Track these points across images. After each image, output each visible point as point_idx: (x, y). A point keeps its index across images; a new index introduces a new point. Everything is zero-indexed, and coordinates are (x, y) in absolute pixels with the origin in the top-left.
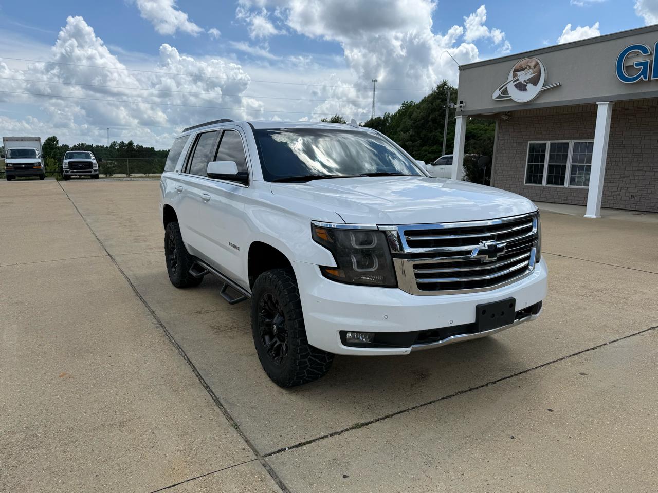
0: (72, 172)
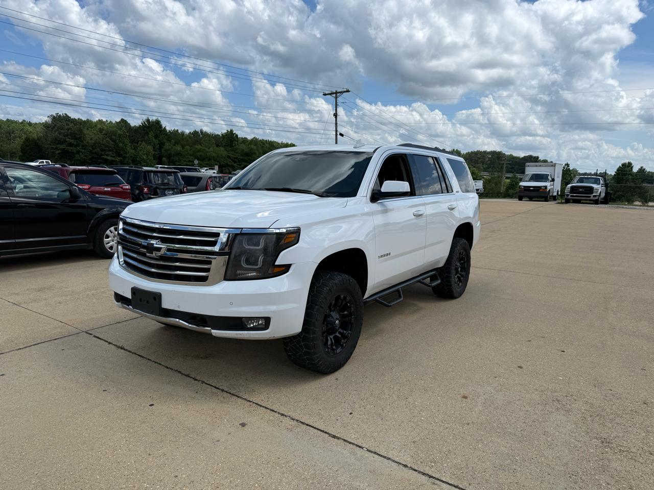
0: (571, 196)
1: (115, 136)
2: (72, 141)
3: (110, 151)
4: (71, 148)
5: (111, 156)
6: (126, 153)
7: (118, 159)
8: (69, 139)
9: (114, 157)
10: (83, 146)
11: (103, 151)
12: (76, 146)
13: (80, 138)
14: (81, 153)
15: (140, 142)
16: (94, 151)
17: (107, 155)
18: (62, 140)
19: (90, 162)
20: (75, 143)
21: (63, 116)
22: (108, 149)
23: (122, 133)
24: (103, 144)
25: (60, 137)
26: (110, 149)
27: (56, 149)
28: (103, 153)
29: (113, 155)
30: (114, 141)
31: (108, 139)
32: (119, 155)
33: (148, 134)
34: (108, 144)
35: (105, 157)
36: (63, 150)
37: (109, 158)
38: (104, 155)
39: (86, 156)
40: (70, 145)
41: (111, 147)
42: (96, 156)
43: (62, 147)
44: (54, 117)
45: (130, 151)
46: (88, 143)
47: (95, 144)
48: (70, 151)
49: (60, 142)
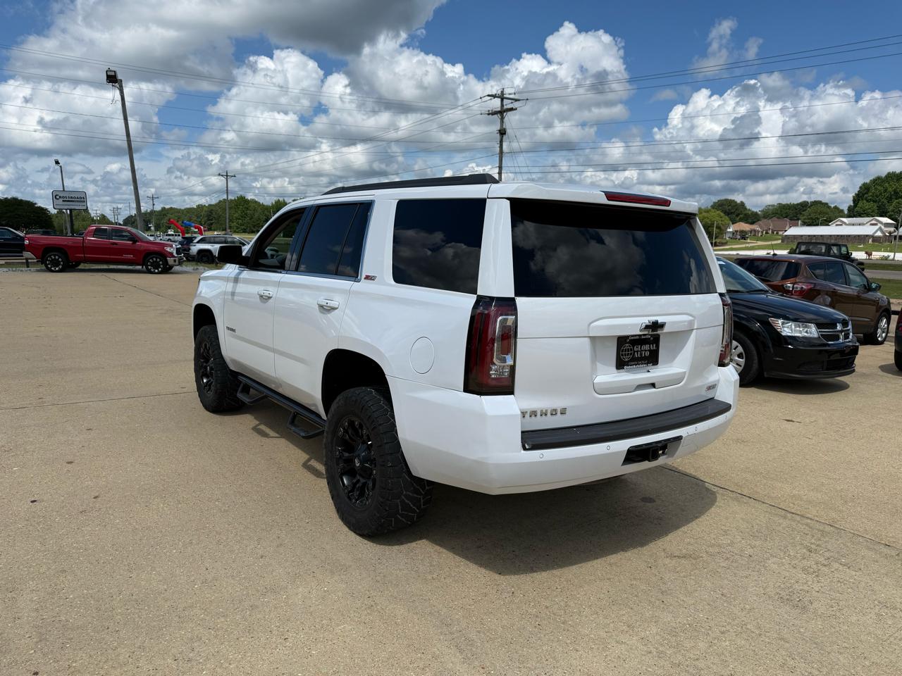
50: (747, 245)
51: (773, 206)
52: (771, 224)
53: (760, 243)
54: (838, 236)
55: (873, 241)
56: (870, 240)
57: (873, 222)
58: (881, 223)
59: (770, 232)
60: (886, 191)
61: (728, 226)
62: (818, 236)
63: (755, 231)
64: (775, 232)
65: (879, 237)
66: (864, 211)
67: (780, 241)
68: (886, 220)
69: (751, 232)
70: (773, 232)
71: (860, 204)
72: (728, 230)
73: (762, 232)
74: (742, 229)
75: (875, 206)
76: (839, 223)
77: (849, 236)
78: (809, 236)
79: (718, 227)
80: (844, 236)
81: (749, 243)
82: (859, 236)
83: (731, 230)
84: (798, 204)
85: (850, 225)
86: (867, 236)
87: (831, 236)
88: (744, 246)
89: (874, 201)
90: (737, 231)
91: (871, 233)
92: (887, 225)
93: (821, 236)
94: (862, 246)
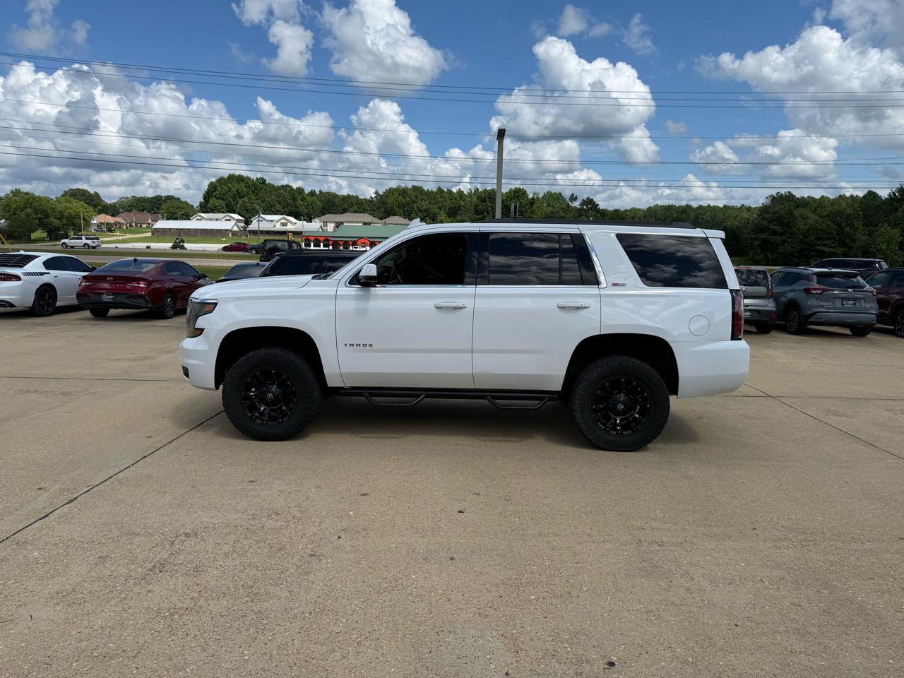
1: (841, 217)
2: (777, 228)
3: (829, 239)
4: (775, 237)
5: (830, 247)
6: (854, 241)
7: (840, 250)
8: (774, 225)
9: (834, 247)
10: (791, 234)
11: (819, 240)
12: (781, 235)
13: (789, 223)
14: (786, 244)
15: (880, 224)
16: (806, 240)
17: (824, 246)
18: (765, 227)
19: (797, 255)
20: (781, 231)
21: (786, 195)
22: (827, 236)
23: (852, 212)
24: (822, 231)
25: (764, 223)
26: (831, 236)
27: (756, 239)
28: (819, 242)
29: (833, 245)
30: (839, 225)
31: (829, 222)
32: (842, 244)
33: (896, 210)
34: (827, 230)
35: (820, 248)
36: (763, 240)
37: (827, 249)
38: (819, 245)
39: (793, 248)
40: (775, 233)
41: (832, 233)
42: (808, 248)
43: (763, 236)
44: (774, 197)
45: (861, 237)
46: (798, 229)
47: (808, 230)
48: (772, 241)
49: (762, 230)
50: (118, 238)
51: (127, 198)
52: (134, 216)
53: (128, 236)
54: (203, 230)
55: (232, 235)
56: (230, 234)
57: (227, 218)
58: (234, 219)
59: (134, 224)
60: (230, 190)
61: (91, 218)
62: (185, 229)
63: (119, 223)
64: (139, 225)
65: (237, 232)
66: (215, 207)
67: (150, 234)
68: (236, 216)
69: (116, 224)
70: (136, 225)
71: (211, 201)
72: (93, 222)
73: (126, 225)
74: (107, 221)
75: (223, 203)
76: (198, 218)
77: (212, 230)
78: (177, 229)
79: (84, 219)
80: (208, 230)
81: (119, 236)
82: (220, 230)
83: (95, 222)
84: (153, 198)
85: (208, 219)
86: (227, 230)
87: (196, 229)
88: (114, 238)
89: (223, 199)
90: (101, 224)
91: (230, 228)
92: (238, 221)
93: (188, 229)
94: (224, 239)
